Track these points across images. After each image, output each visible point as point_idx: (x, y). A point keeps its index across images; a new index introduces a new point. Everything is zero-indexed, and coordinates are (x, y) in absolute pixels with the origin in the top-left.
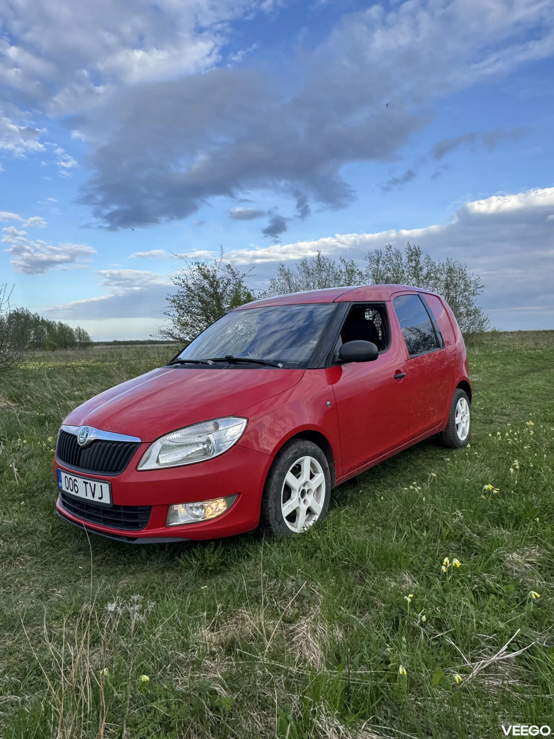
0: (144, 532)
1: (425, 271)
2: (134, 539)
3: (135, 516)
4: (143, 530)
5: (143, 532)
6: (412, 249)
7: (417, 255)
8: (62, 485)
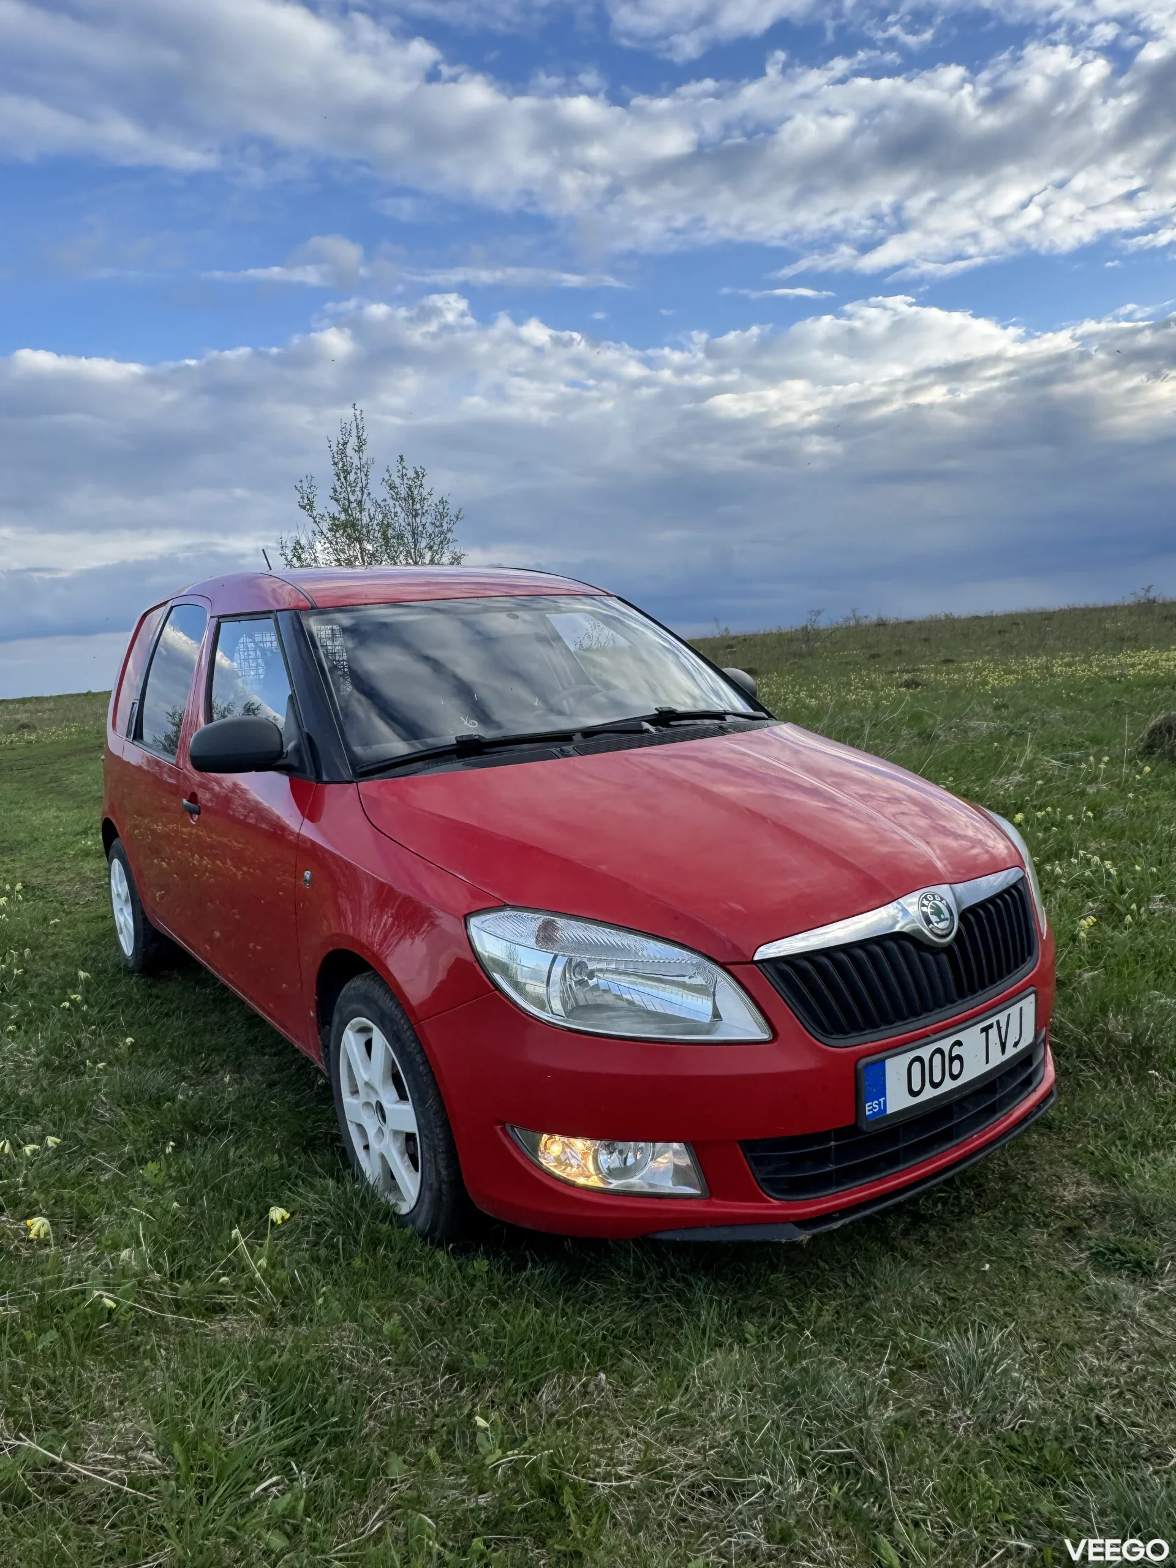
8: (885, 1102)
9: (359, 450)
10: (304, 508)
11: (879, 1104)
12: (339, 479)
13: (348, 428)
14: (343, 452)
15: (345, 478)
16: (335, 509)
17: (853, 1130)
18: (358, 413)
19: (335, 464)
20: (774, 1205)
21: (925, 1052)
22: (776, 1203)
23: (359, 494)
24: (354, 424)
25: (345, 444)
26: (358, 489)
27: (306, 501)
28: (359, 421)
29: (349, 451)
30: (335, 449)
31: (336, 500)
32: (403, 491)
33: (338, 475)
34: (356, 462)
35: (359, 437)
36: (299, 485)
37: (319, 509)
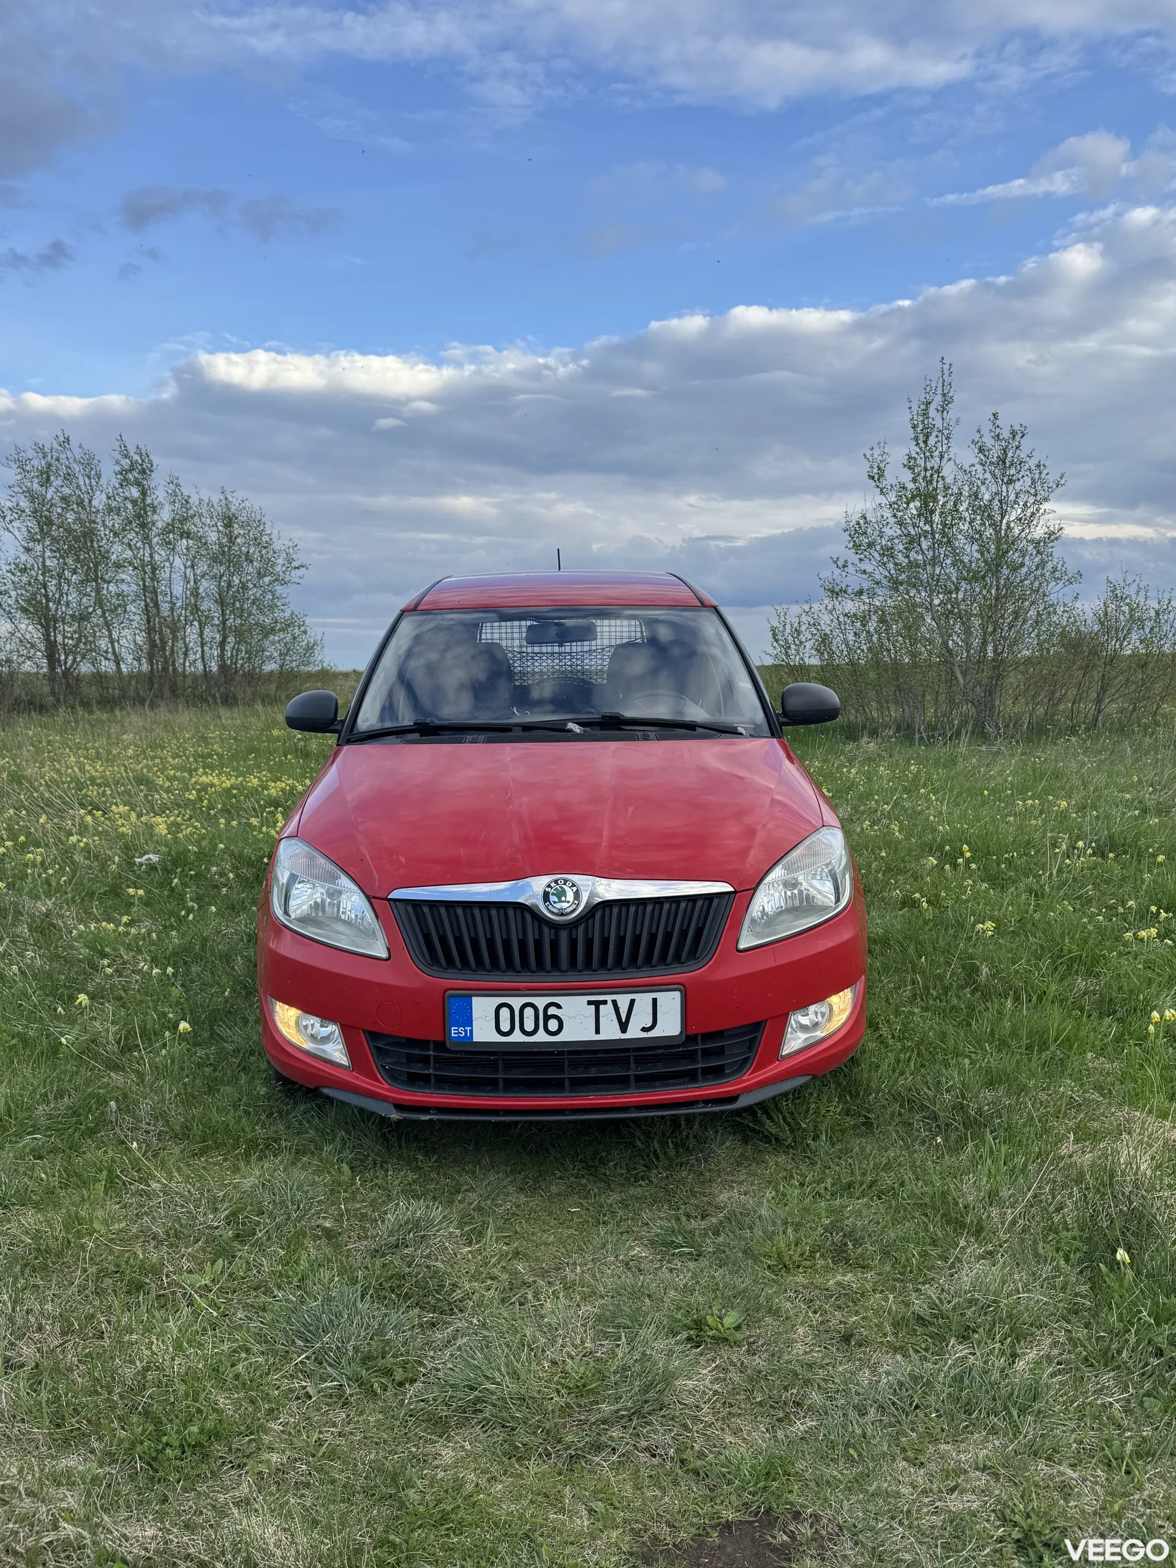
0: (749, 1077)
1: (165, 516)
2: (733, 1099)
3: (721, 1051)
4: (745, 1077)
5: (746, 1081)
6: (132, 454)
7: (143, 472)
8: (471, 1031)
9: (943, 409)
10: (872, 478)
11: (466, 1031)
12: (918, 444)
13: (934, 385)
14: (925, 414)
15: (925, 442)
16: (906, 477)
17: (441, 1046)
18: (946, 367)
19: (914, 427)
20: (384, 1087)
21: (517, 1002)
22: (386, 1086)
23: (938, 460)
24: (941, 380)
25: (929, 403)
26: (937, 454)
27: (875, 471)
28: (946, 377)
29: (932, 412)
30: (915, 409)
31: (910, 468)
32: (995, 453)
33: (916, 439)
34: (938, 423)
35: (944, 395)
36: (868, 453)
37: (890, 479)
